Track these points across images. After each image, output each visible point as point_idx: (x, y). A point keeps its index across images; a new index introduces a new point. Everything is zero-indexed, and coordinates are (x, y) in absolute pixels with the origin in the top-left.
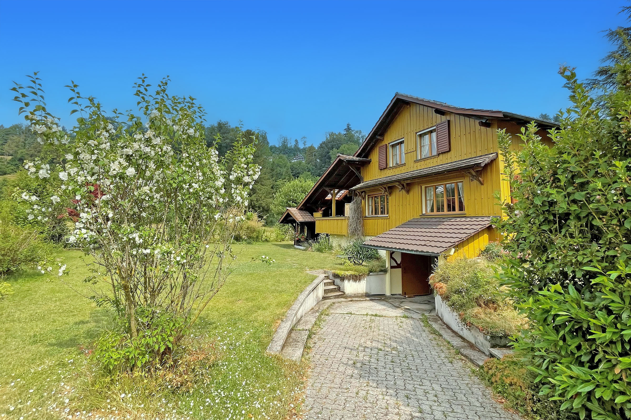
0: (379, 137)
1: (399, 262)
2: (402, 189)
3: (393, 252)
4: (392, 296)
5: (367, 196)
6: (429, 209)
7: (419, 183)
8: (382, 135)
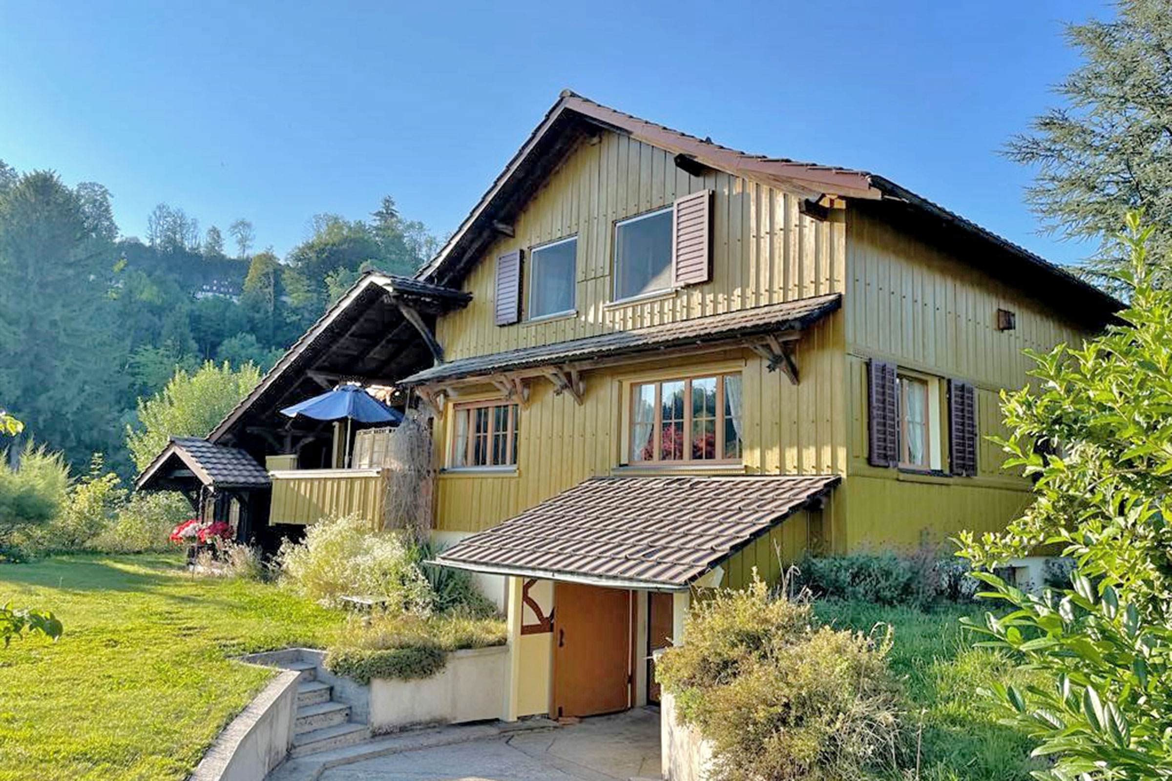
0: (501, 226)
1: (546, 614)
2: (564, 387)
3: (533, 580)
4: (520, 723)
5: (450, 405)
6: (639, 451)
7: (614, 372)
8: (512, 219)
